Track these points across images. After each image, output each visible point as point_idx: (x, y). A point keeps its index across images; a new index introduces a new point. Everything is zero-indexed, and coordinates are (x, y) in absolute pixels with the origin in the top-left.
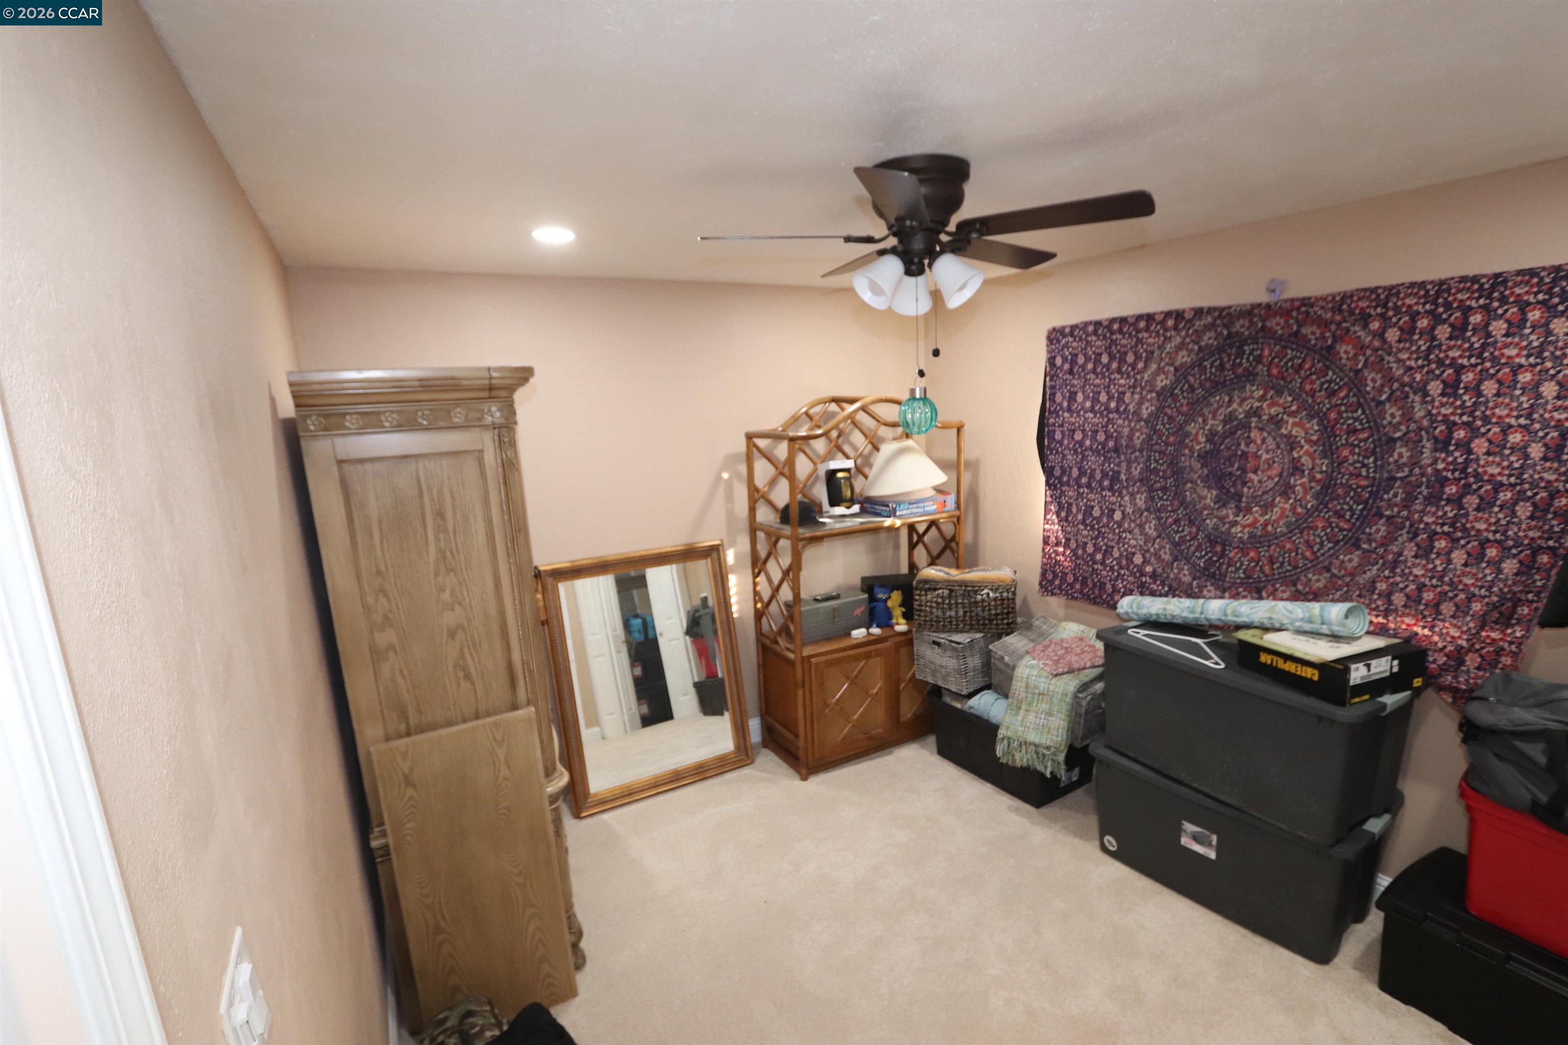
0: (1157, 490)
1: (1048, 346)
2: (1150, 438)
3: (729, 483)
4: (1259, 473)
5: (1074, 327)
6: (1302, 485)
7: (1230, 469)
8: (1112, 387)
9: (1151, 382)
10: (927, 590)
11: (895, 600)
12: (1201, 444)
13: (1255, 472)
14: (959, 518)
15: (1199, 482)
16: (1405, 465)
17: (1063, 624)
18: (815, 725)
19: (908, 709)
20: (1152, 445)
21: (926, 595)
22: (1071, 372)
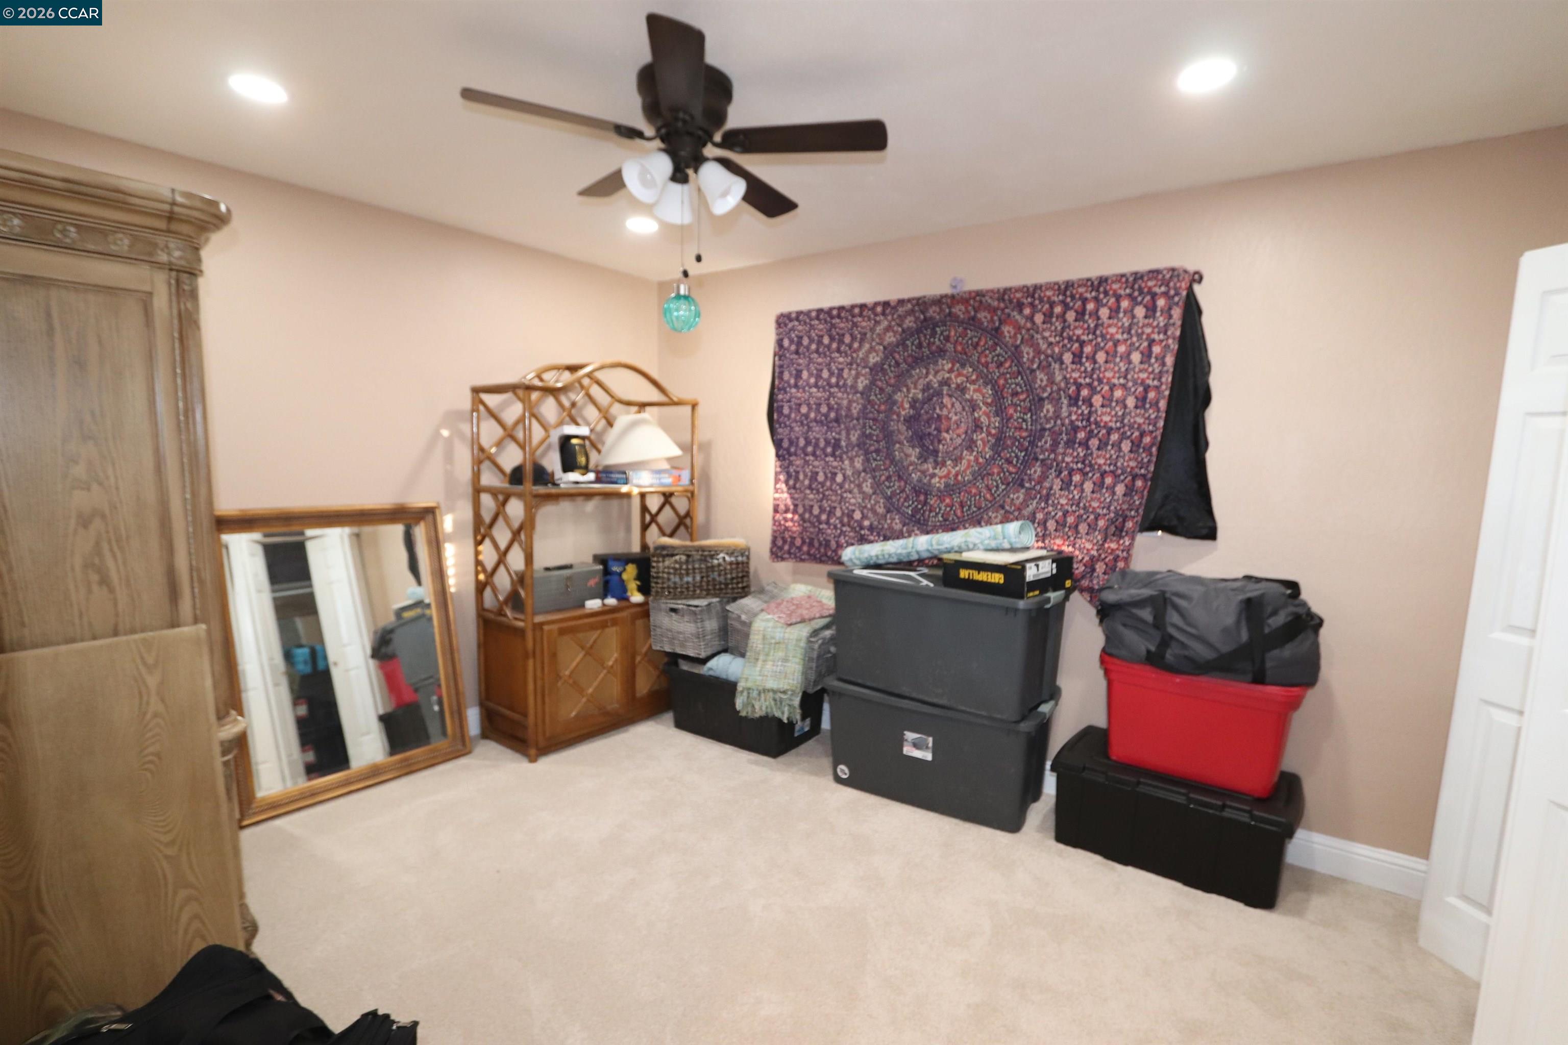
0: (872, 452)
1: (777, 329)
2: (865, 407)
3: (449, 441)
4: (951, 432)
5: (799, 313)
6: (982, 439)
7: (928, 430)
8: (832, 364)
9: (865, 359)
10: (664, 556)
11: (630, 573)
12: (906, 410)
13: (947, 431)
14: (692, 493)
15: (905, 442)
16: (1051, 418)
17: (793, 586)
18: (547, 700)
19: (644, 685)
20: (867, 414)
21: (664, 561)
22: (797, 352)
